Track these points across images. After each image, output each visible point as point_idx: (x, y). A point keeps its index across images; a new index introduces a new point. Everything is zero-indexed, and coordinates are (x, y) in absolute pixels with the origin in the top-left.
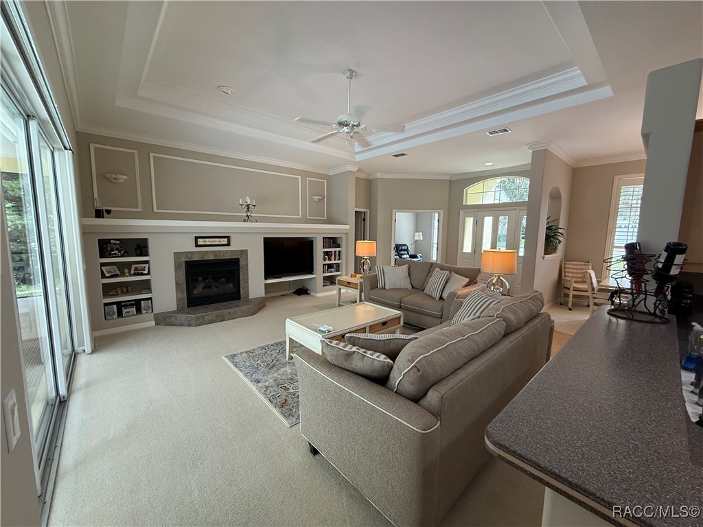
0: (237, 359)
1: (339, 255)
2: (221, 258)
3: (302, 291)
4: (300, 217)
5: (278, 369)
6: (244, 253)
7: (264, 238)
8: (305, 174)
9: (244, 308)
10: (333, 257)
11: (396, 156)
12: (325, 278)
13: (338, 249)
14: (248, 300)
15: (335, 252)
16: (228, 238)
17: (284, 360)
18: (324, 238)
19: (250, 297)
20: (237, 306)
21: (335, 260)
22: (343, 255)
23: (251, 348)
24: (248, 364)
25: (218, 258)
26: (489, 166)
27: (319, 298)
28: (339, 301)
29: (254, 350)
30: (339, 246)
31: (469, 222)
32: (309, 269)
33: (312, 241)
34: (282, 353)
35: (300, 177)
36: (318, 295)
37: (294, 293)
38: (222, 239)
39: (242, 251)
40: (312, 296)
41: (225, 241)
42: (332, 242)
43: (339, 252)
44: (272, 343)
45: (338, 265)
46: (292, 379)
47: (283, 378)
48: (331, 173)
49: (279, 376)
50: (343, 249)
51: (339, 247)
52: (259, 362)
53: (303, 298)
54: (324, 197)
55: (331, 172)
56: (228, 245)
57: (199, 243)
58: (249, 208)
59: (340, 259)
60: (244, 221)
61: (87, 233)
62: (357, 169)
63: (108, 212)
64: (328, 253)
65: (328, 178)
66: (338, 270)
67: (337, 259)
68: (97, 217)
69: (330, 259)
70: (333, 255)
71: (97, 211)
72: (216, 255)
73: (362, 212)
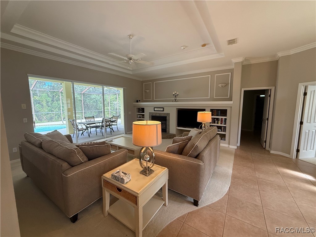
1: (225, 121)
2: (161, 115)
4: (209, 98)
15: (222, 119)
16: (163, 108)
19: (170, 133)
22: (228, 122)
35: (210, 75)
39: (168, 113)
45: (225, 128)
50: (228, 117)
51: (225, 116)
57: (155, 110)
58: (176, 96)
59: (225, 124)
60: (173, 101)
61: (135, 106)
62: (244, 59)
63: (139, 101)
64: (218, 119)
65: (232, 71)
66: (225, 131)
67: (223, 123)
68: (137, 102)
69: (218, 123)
70: (220, 121)
71: (137, 101)
72: (159, 114)
73: (268, 90)
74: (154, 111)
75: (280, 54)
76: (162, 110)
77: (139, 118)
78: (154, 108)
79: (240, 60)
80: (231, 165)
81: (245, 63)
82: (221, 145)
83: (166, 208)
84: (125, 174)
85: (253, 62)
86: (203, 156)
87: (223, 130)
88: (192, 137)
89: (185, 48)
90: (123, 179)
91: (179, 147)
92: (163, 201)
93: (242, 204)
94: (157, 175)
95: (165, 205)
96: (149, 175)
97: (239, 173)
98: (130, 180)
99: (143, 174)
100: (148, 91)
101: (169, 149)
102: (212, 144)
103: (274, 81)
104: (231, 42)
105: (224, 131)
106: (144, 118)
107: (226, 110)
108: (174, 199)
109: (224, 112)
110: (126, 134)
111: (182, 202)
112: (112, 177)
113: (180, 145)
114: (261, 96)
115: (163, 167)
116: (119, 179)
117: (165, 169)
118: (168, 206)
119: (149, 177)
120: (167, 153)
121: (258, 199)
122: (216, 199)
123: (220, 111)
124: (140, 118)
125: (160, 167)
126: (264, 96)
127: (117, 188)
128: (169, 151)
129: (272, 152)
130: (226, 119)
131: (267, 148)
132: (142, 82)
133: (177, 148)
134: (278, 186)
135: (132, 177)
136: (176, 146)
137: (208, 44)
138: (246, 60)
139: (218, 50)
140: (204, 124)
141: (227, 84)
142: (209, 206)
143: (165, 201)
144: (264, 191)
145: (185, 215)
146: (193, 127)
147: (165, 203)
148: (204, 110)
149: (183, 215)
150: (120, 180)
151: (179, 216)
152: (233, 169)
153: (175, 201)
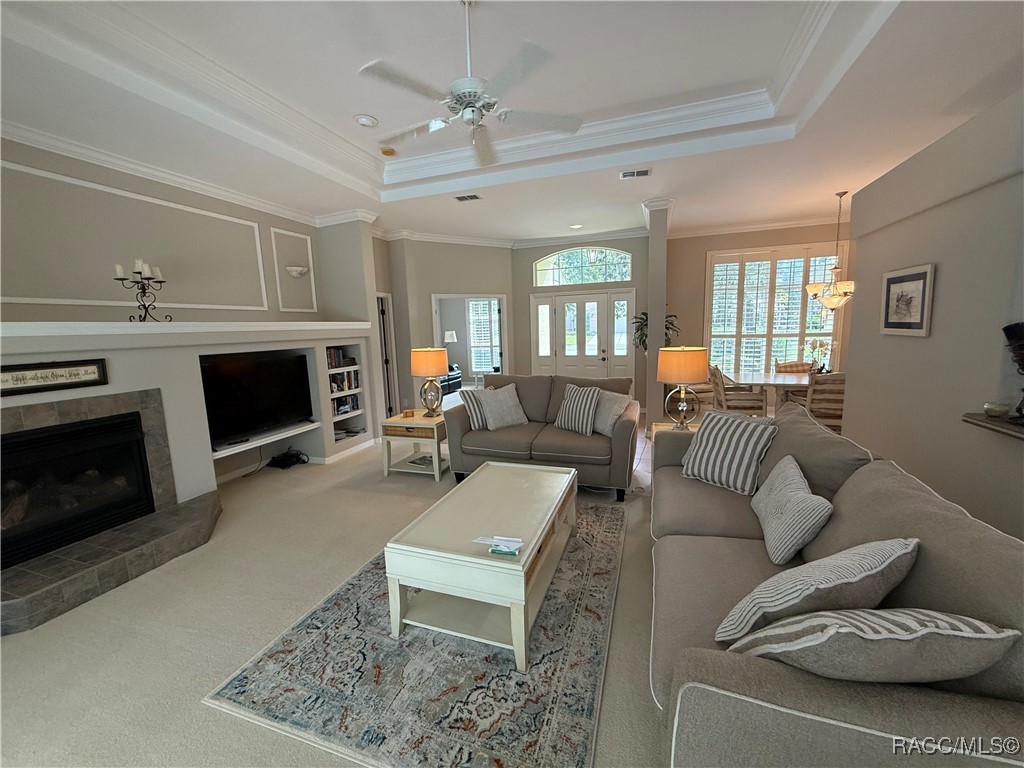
0: (261, 689)
1: (356, 379)
2: (83, 418)
3: (287, 459)
4: (266, 308)
5: (398, 675)
6: (152, 397)
7: (202, 358)
8: (267, 220)
9: (180, 532)
10: (346, 383)
11: (461, 199)
12: (338, 426)
13: (352, 369)
14: (176, 510)
15: (348, 373)
16: (101, 364)
17: (387, 641)
18: (328, 348)
19: (182, 498)
20: (155, 533)
21: (349, 388)
22: (364, 377)
23: (276, 639)
24: (302, 692)
25: (73, 418)
26: (577, 229)
27: (332, 466)
28: (389, 467)
29: (286, 641)
30: (353, 362)
31: (544, 311)
32: (304, 413)
33: (305, 356)
34: (369, 623)
35: (256, 226)
36: (329, 460)
37: (268, 465)
38: (82, 370)
39: (146, 393)
40: (313, 465)
41: (91, 373)
42: (341, 354)
43: (356, 372)
44: (320, 603)
45: (355, 397)
46: (455, 689)
47: (434, 694)
48: (319, 222)
49: (418, 696)
50: (362, 367)
51: (355, 364)
52: (329, 670)
53: (293, 473)
54: (309, 270)
55: (317, 221)
56: (103, 380)
58: (144, 286)
59: (358, 387)
64: (341, 377)
65: (312, 233)
66: (356, 406)
67: (353, 386)
69: (342, 389)
70: (346, 380)
76: (95, 376)
105: (354, 409)
123: (340, 352)
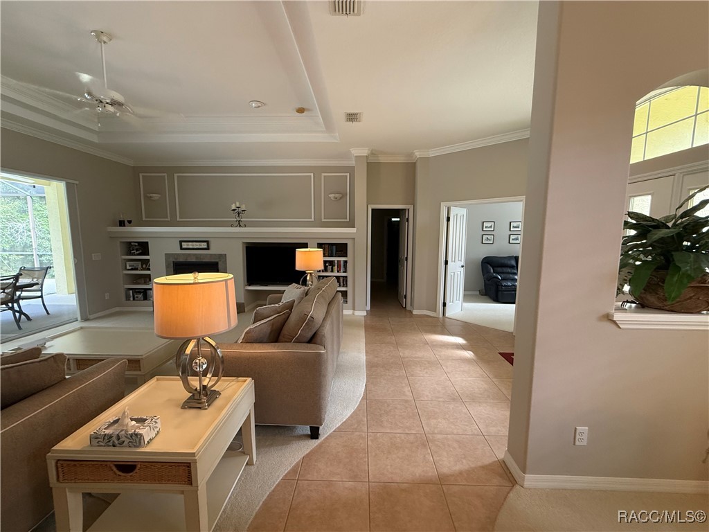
1: (345, 266)
2: (201, 261)
4: (312, 220)
6: (223, 257)
7: (244, 243)
10: (336, 268)
15: (339, 262)
16: (207, 242)
22: (349, 266)
35: (312, 175)
39: (220, 255)
41: (204, 245)
42: (335, 249)
45: (345, 278)
50: (349, 259)
51: (345, 256)
54: (346, 194)
56: (208, 248)
57: (183, 247)
58: (239, 213)
59: (345, 272)
60: (232, 226)
61: (113, 237)
62: (369, 152)
63: (130, 222)
64: (331, 263)
65: (351, 170)
66: (345, 285)
67: (342, 271)
68: (120, 226)
69: (332, 271)
70: (336, 266)
71: (120, 222)
72: (197, 258)
73: (404, 210)
74: (182, 249)
75: (418, 154)
76: (206, 247)
77: (132, 269)
78: (181, 242)
79: (364, 152)
80: (362, 345)
81: (372, 160)
82: (345, 312)
83: (253, 469)
84: (141, 421)
85: (383, 159)
86: (323, 336)
87: (342, 284)
88: (294, 301)
89: (259, 107)
90: (136, 435)
91: (272, 327)
92: (246, 456)
93: (388, 405)
94: (229, 399)
95: (250, 463)
96: (209, 406)
97: (376, 357)
98: (158, 432)
99: (190, 407)
100: (156, 196)
101: (250, 335)
102: (333, 311)
103: (411, 197)
104: (352, 117)
105: (343, 286)
106: (149, 269)
107: (346, 245)
108: (267, 443)
109: (341, 249)
110: (85, 319)
111: (286, 442)
112: (95, 442)
113: (272, 323)
114: (393, 219)
115: (240, 378)
116: (124, 439)
117: (247, 382)
118: (257, 463)
119: (211, 409)
120: (244, 345)
121: (407, 390)
122: (348, 413)
123: (334, 247)
124: (137, 269)
125: (233, 381)
126: (399, 219)
127: (116, 466)
128: (250, 339)
129: (415, 312)
130: (346, 262)
131: (408, 307)
132: (136, 171)
133: (267, 330)
134: (429, 362)
135: (162, 424)
136: (266, 325)
137: (308, 110)
138: (373, 154)
139: (329, 126)
140: (311, 273)
141: (344, 195)
142: (339, 430)
143: (250, 454)
144: (412, 375)
145: (298, 464)
146: (287, 282)
147: (251, 459)
148: (305, 246)
149: (295, 466)
150: (126, 443)
151: (286, 472)
152: (367, 352)
153: (271, 445)
